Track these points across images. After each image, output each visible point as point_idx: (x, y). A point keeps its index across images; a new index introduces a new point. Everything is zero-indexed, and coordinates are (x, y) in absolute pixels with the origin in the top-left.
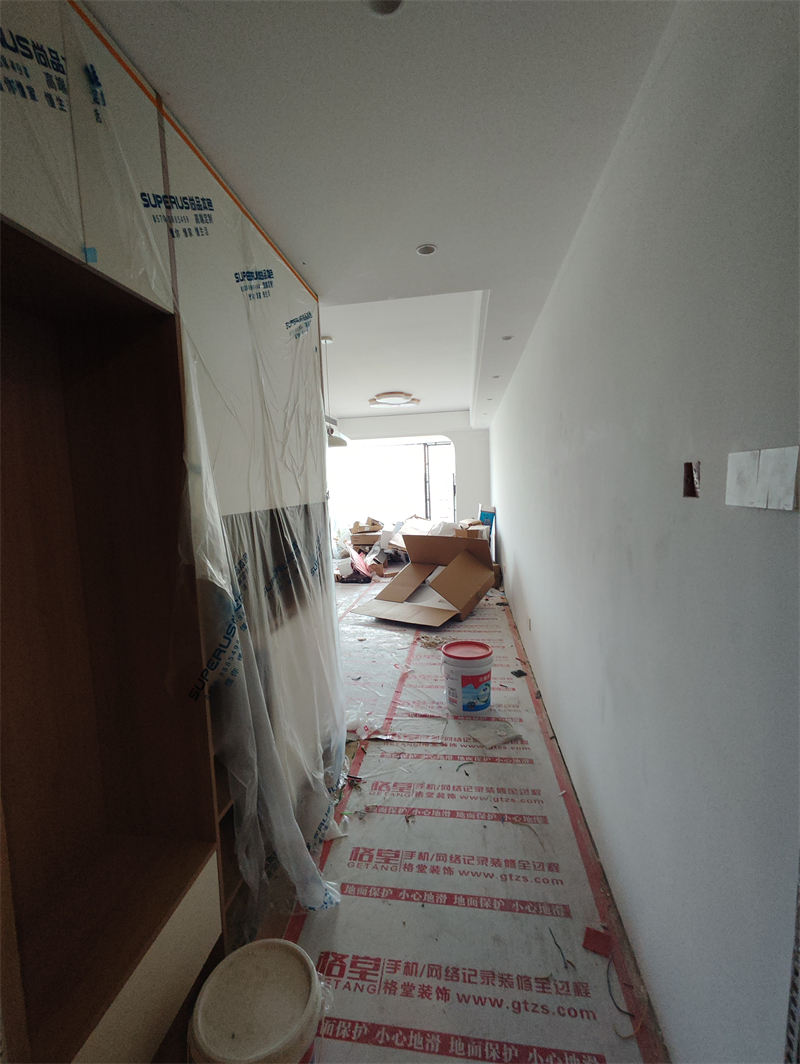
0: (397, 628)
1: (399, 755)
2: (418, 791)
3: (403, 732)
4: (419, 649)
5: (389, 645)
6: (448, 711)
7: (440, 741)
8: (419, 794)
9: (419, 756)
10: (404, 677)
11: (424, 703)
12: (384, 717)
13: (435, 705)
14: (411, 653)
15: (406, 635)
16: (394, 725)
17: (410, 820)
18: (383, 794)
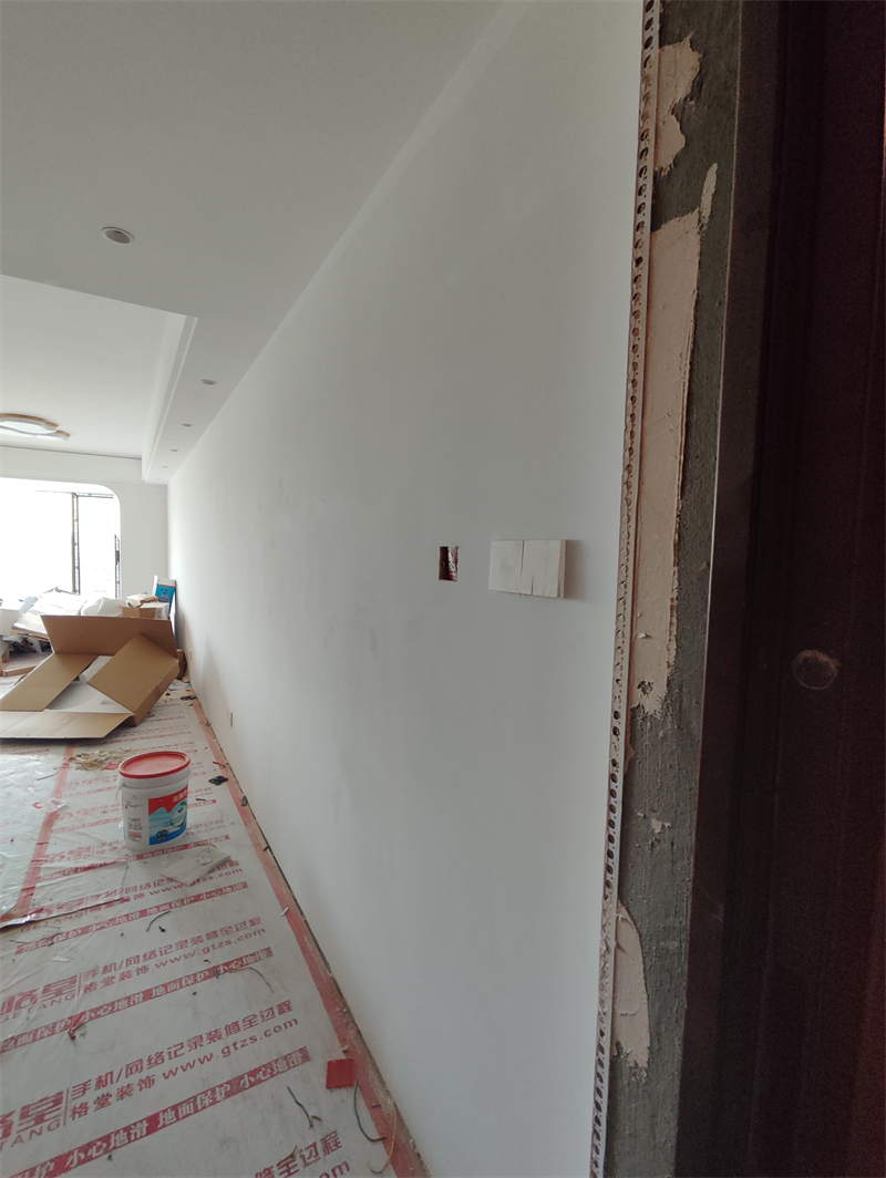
0: (33, 749)
2: (88, 983)
3: (56, 901)
6: (126, 851)
8: (89, 988)
10: (51, 819)
11: (89, 848)
12: (21, 888)
13: (106, 848)
14: (61, 783)
16: (37, 896)
17: (77, 1034)
18: (24, 1013)
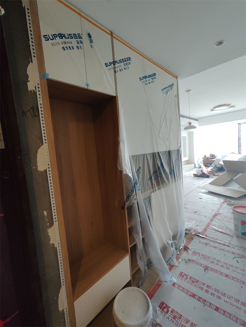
0: (216, 196)
1: (207, 244)
2: (212, 261)
3: (211, 236)
4: (225, 205)
5: (212, 202)
6: (234, 233)
7: (227, 244)
8: (212, 262)
9: (215, 247)
10: (215, 215)
11: (223, 227)
12: (204, 228)
13: (227, 229)
14: (221, 206)
15: (220, 199)
16: (207, 232)
17: (206, 271)
18: (197, 256)
